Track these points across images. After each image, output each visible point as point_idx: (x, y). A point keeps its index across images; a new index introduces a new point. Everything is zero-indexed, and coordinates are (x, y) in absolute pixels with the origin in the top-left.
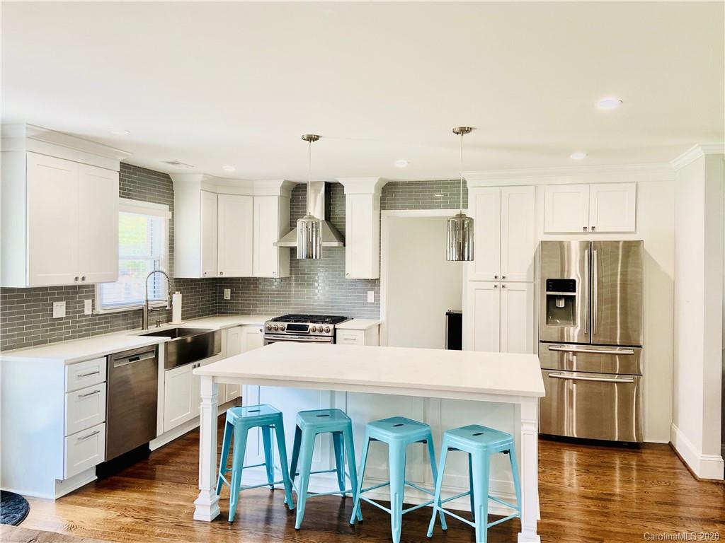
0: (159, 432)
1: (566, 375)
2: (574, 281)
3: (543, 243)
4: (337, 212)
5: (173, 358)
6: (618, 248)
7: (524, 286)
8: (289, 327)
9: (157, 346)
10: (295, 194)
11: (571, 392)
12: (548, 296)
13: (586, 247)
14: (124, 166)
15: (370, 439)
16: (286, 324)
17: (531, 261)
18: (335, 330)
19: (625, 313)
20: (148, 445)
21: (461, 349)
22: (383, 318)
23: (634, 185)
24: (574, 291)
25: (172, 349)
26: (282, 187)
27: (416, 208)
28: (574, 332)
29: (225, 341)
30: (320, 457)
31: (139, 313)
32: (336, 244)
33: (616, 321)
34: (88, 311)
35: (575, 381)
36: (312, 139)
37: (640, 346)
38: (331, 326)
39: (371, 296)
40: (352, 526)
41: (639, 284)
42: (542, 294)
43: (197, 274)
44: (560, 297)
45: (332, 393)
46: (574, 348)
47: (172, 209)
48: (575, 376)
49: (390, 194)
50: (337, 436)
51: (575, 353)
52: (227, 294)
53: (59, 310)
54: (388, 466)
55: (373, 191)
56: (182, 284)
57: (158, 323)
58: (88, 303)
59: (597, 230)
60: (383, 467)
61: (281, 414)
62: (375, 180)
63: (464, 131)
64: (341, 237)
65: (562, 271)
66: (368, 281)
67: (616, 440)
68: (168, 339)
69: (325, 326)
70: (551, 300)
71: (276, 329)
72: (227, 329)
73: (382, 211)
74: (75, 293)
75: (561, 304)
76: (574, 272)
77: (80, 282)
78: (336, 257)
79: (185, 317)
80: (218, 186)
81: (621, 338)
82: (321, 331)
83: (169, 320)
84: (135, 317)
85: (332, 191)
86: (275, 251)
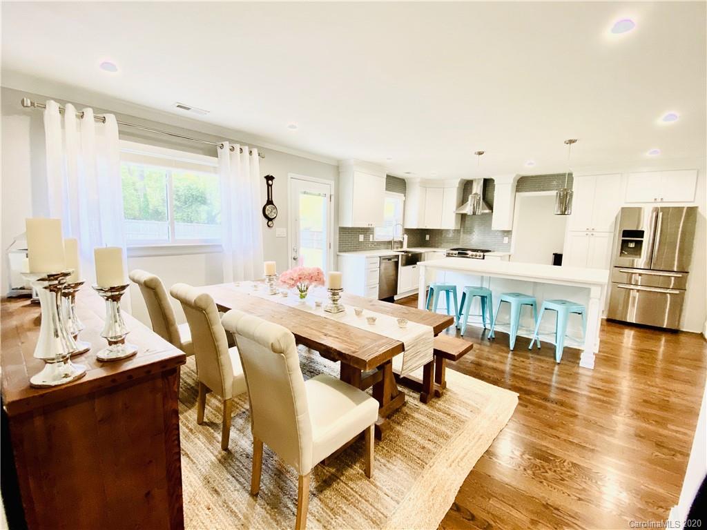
0: (398, 293)
1: (632, 287)
2: (643, 232)
3: (623, 208)
4: (490, 194)
5: (404, 262)
6: (682, 212)
7: (607, 234)
8: (459, 253)
9: (398, 256)
10: (467, 186)
11: (634, 298)
12: (623, 240)
13: (656, 210)
14: (388, 176)
15: (501, 301)
16: (457, 252)
17: (614, 219)
18: (484, 256)
19: (681, 252)
20: (393, 297)
21: (561, 265)
22: (512, 251)
23: (696, 171)
24: (643, 237)
25: (404, 258)
26: (460, 183)
27: (539, 191)
28: (641, 261)
29: (426, 256)
30: (474, 308)
31: (390, 243)
32: (487, 211)
33: (674, 257)
34: (371, 240)
35: (638, 291)
36: (480, 153)
37: (687, 272)
38: (482, 254)
39: (506, 240)
40: (489, 339)
41: (693, 234)
42: (619, 239)
43: (415, 227)
44: (632, 241)
45: (482, 277)
46: (641, 271)
47: (405, 196)
48: (639, 288)
49: (523, 183)
50: (483, 298)
51: (640, 275)
52: (428, 237)
53: (361, 238)
54: (510, 318)
55: (512, 181)
56: (408, 231)
57: (397, 248)
58: (371, 236)
59: (664, 200)
60: (508, 317)
61: (455, 287)
62: (514, 176)
63: (571, 142)
64: (491, 207)
65: (638, 225)
66: (504, 232)
67: (665, 326)
68: (403, 253)
69: (478, 254)
70: (624, 243)
71: (452, 254)
72: (427, 252)
73: (517, 193)
74: (366, 231)
75: (632, 245)
76: (646, 226)
77: (370, 226)
78: (487, 219)
79: (408, 247)
80: (426, 184)
81: (677, 267)
82: (476, 256)
83: (402, 247)
84: (389, 244)
85: (488, 183)
86: (454, 215)
